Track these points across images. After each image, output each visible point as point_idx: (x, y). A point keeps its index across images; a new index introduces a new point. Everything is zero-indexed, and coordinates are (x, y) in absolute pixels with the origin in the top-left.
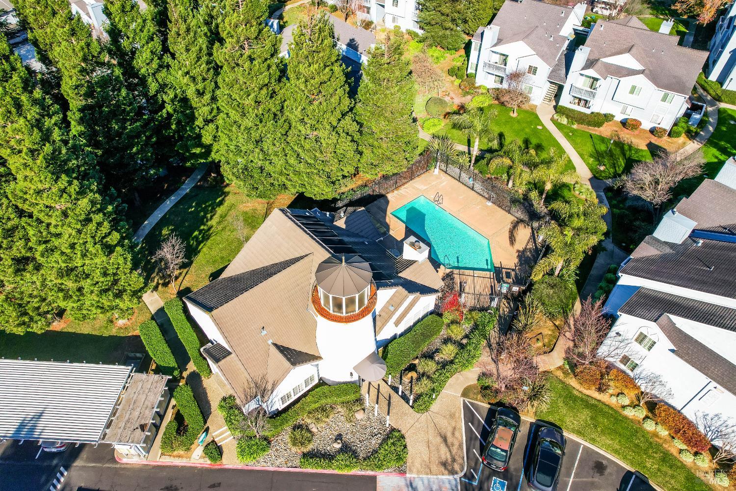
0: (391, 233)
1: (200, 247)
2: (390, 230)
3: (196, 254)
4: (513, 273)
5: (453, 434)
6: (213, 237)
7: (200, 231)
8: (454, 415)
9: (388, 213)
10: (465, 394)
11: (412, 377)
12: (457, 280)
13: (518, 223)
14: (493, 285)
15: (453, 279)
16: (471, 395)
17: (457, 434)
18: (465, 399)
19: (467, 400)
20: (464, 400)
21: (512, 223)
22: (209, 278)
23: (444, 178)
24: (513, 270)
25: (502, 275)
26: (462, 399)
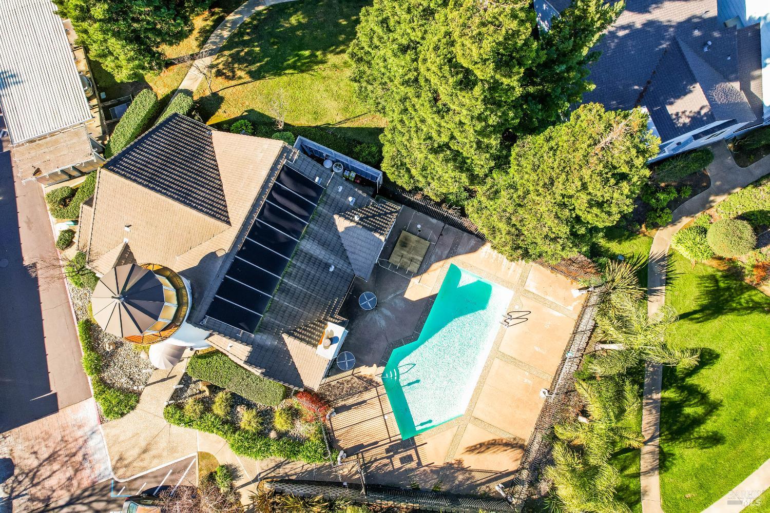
0: (414, 281)
1: (287, 72)
2: (419, 277)
3: (275, 75)
4: (413, 465)
5: (154, 457)
6: (307, 76)
7: (313, 55)
8: (175, 452)
9: (452, 261)
10: (203, 456)
11: (204, 391)
12: (366, 396)
13: (522, 447)
14: (380, 443)
15: (366, 389)
16: (203, 463)
17: (156, 461)
18: (197, 457)
19: (196, 459)
20: (194, 457)
21: (515, 439)
22: (246, 111)
23: (571, 308)
24: (419, 464)
25: (402, 452)
26: (196, 454)
